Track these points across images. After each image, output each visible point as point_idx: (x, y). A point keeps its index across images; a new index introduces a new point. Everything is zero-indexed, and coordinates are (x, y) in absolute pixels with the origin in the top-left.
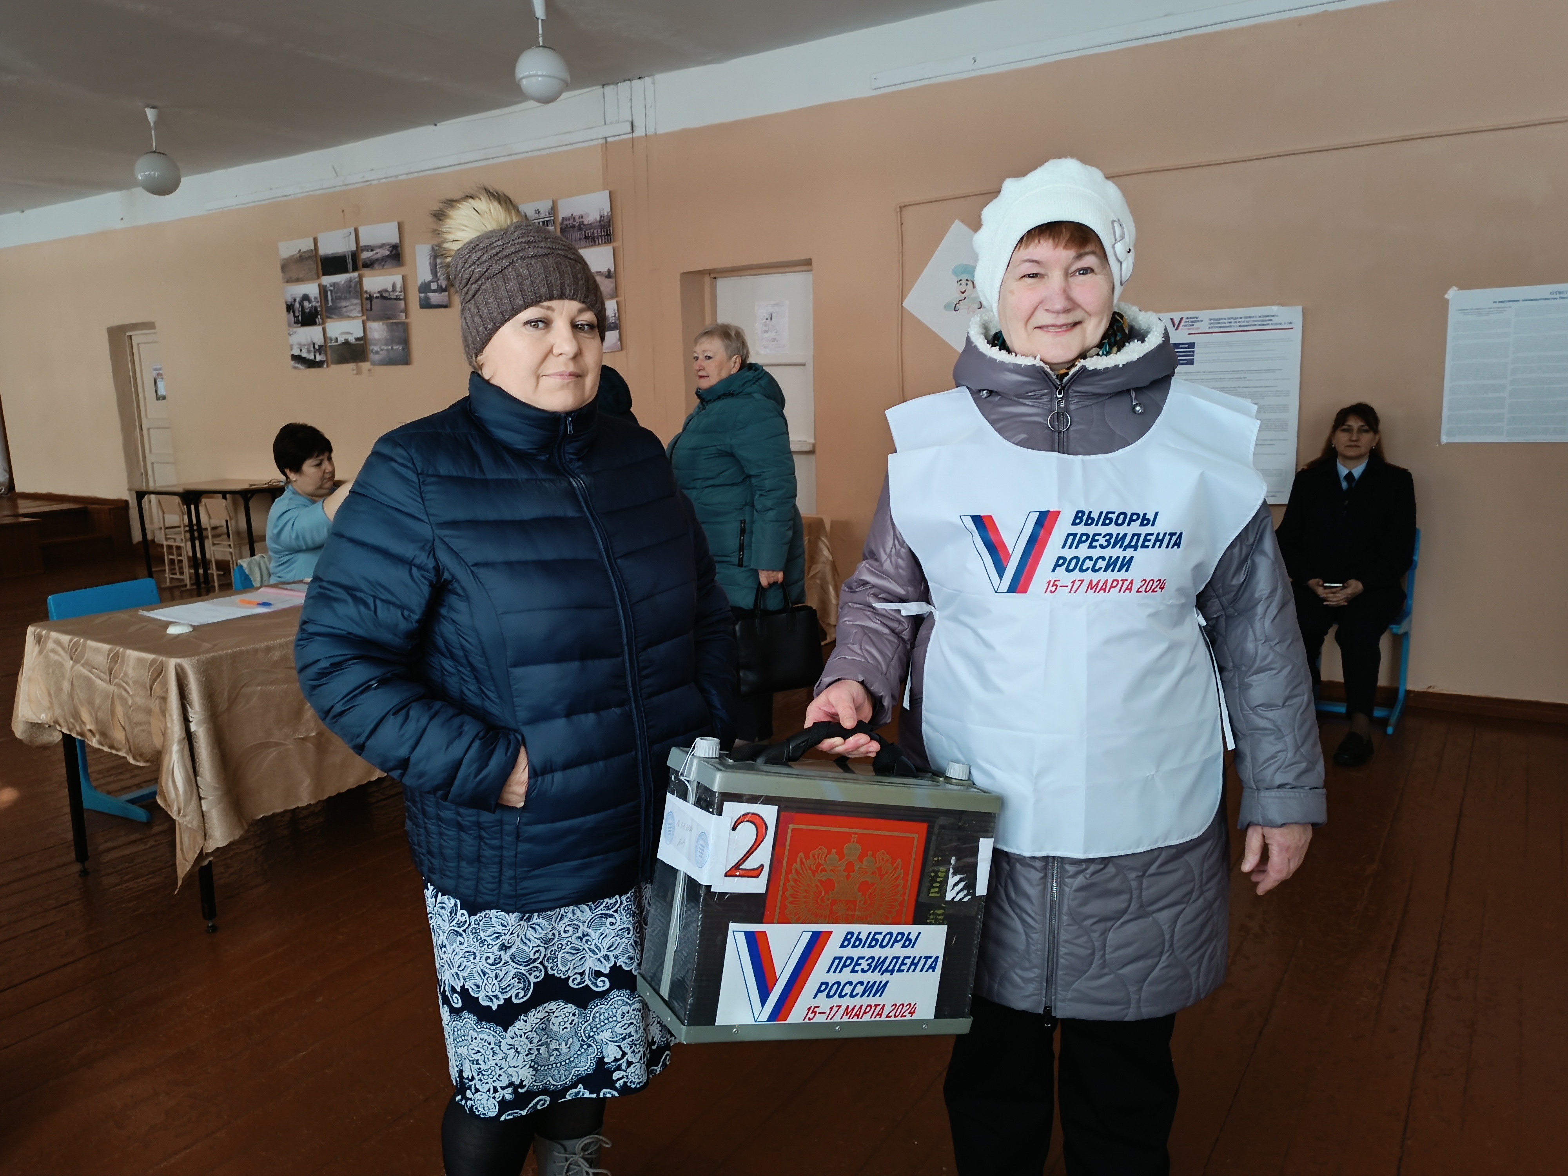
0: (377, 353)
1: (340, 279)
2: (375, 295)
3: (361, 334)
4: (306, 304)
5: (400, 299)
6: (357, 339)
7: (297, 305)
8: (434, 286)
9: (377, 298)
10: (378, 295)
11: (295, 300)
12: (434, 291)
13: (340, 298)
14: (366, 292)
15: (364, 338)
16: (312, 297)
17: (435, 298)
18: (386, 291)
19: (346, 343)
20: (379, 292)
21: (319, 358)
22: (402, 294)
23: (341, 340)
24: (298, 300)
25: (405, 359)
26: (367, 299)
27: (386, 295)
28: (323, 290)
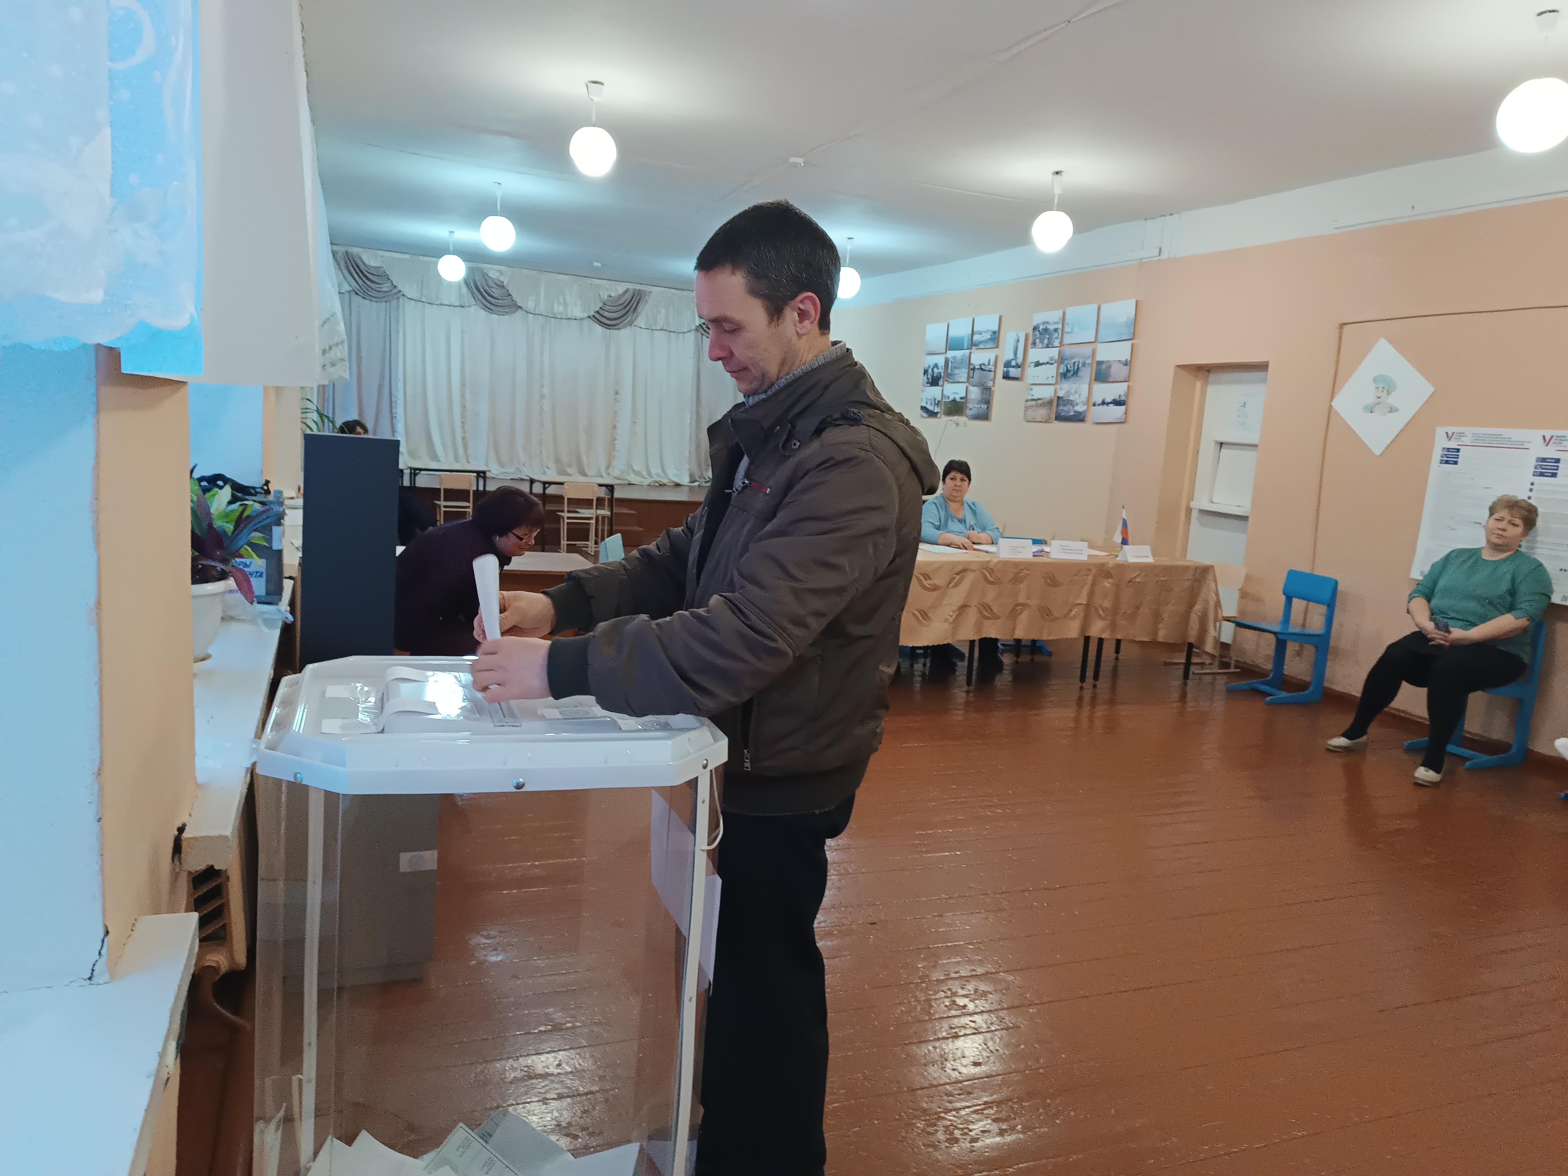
0: (971, 409)
1: (958, 354)
2: (977, 367)
3: (964, 395)
4: (936, 370)
5: (991, 371)
6: (961, 398)
7: (930, 370)
8: (1013, 363)
9: (978, 369)
10: (979, 367)
11: (929, 367)
12: (1013, 367)
13: (956, 368)
14: (972, 364)
15: (965, 398)
16: (939, 366)
17: (1013, 372)
18: (984, 364)
19: (954, 401)
20: (980, 365)
21: (936, 410)
22: (993, 367)
23: (951, 398)
24: (931, 367)
25: (984, 416)
26: (972, 369)
27: (983, 367)
28: (947, 361)
